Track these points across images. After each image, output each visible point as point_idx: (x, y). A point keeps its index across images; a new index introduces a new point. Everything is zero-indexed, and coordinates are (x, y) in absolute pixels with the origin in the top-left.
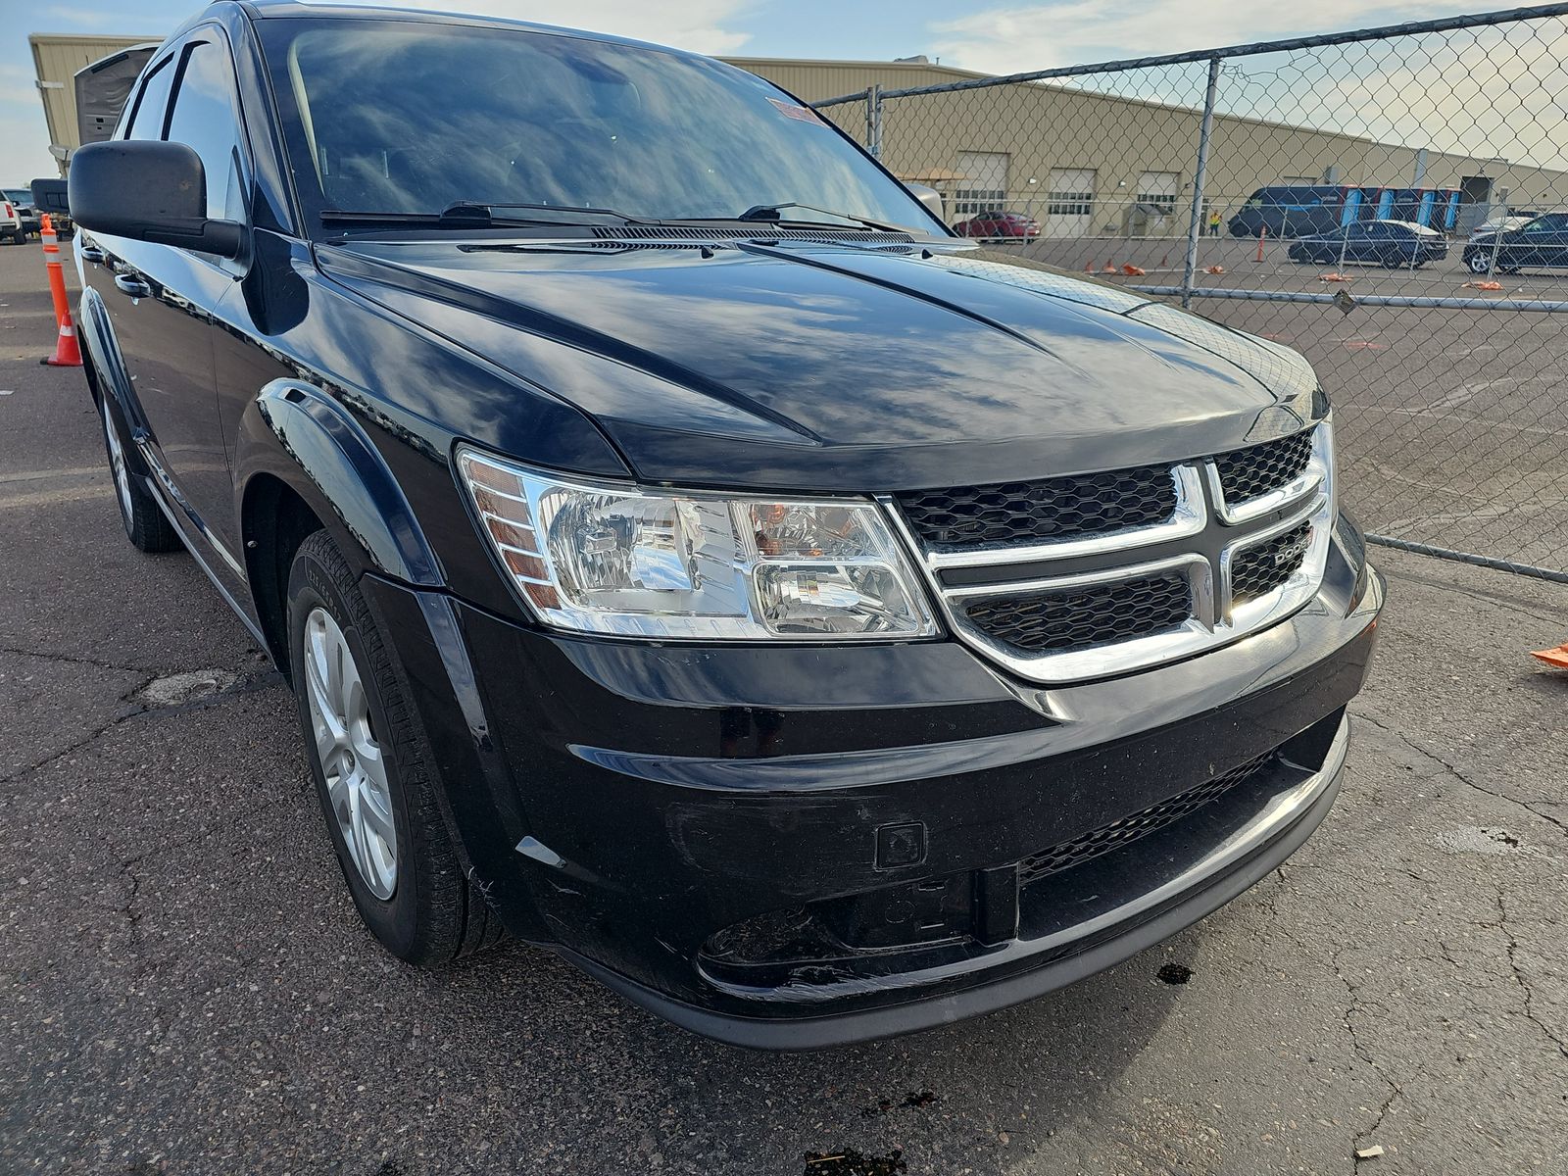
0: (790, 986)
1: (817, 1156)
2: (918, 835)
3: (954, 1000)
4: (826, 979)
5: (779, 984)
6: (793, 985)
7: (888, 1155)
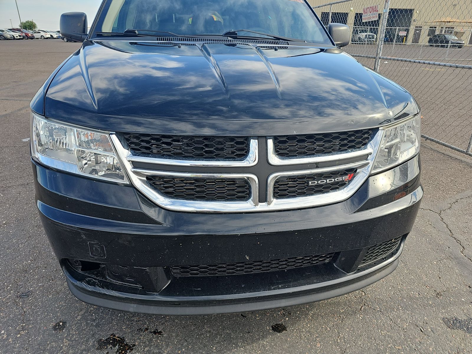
0: (82, 282)
1: (115, 336)
2: (102, 249)
3: (135, 305)
4: (94, 284)
5: (79, 281)
6: (83, 282)
7: (131, 345)
